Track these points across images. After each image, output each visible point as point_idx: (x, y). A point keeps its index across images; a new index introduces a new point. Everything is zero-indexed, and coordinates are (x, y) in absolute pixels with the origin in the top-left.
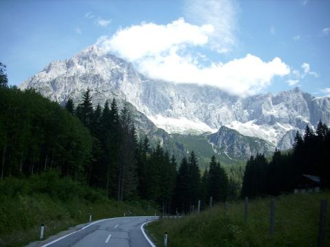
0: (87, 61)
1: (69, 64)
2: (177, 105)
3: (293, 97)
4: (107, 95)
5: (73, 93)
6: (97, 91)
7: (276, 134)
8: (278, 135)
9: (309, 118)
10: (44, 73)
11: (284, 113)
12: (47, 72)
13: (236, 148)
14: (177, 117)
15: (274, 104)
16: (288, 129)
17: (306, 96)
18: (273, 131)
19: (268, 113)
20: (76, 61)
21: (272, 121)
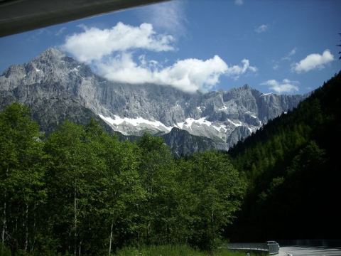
0: (45, 65)
1: (28, 69)
2: (133, 105)
3: (243, 93)
4: (67, 102)
5: (36, 101)
6: (57, 99)
7: (226, 130)
8: (228, 131)
9: (257, 113)
10: (4, 78)
11: (234, 110)
12: (7, 77)
13: (185, 147)
14: (133, 116)
15: (225, 101)
16: (237, 125)
17: (255, 92)
18: (223, 126)
19: (219, 110)
20: (34, 65)
21: (222, 118)
